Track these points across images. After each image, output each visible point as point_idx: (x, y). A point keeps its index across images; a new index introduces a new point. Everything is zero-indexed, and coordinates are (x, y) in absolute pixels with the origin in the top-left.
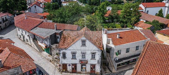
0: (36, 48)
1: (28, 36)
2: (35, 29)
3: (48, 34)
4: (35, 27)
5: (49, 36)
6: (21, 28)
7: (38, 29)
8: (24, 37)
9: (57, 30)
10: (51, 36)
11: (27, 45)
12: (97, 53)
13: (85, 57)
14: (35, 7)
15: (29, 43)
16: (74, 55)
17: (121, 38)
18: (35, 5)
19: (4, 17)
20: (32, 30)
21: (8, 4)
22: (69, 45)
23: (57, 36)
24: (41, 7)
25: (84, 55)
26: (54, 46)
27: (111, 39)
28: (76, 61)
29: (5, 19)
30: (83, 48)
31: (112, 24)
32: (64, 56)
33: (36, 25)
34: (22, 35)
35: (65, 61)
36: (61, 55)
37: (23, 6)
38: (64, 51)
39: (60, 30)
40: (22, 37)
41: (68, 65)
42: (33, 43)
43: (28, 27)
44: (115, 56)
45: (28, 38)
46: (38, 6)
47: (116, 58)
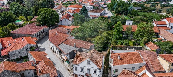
0: (60, 58)
1: (56, 49)
2: (61, 44)
3: (69, 50)
4: (62, 43)
5: (69, 52)
6: (53, 43)
7: (63, 45)
8: (54, 49)
9: (75, 47)
10: (70, 53)
11: (55, 55)
12: (97, 70)
13: (89, 72)
14: (65, 20)
15: (56, 53)
16: (82, 69)
17: (121, 59)
18: (65, 19)
19: (42, 30)
20: (59, 46)
21: (46, 20)
22: (80, 62)
23: (75, 52)
24: (70, 20)
25: (89, 70)
26: (71, 60)
27: (112, 59)
28: (84, 74)
29: (43, 31)
30: (88, 66)
31: (126, 40)
32: (76, 69)
33: (62, 42)
34: (53, 47)
35: (76, 73)
36: (74, 68)
37: (56, 20)
38: (76, 66)
39: (78, 47)
40: (52, 48)
41: (78, 75)
42: (59, 54)
43: (57, 42)
44: (113, 73)
45: (56, 51)
46: (68, 19)
47: (114, 74)
